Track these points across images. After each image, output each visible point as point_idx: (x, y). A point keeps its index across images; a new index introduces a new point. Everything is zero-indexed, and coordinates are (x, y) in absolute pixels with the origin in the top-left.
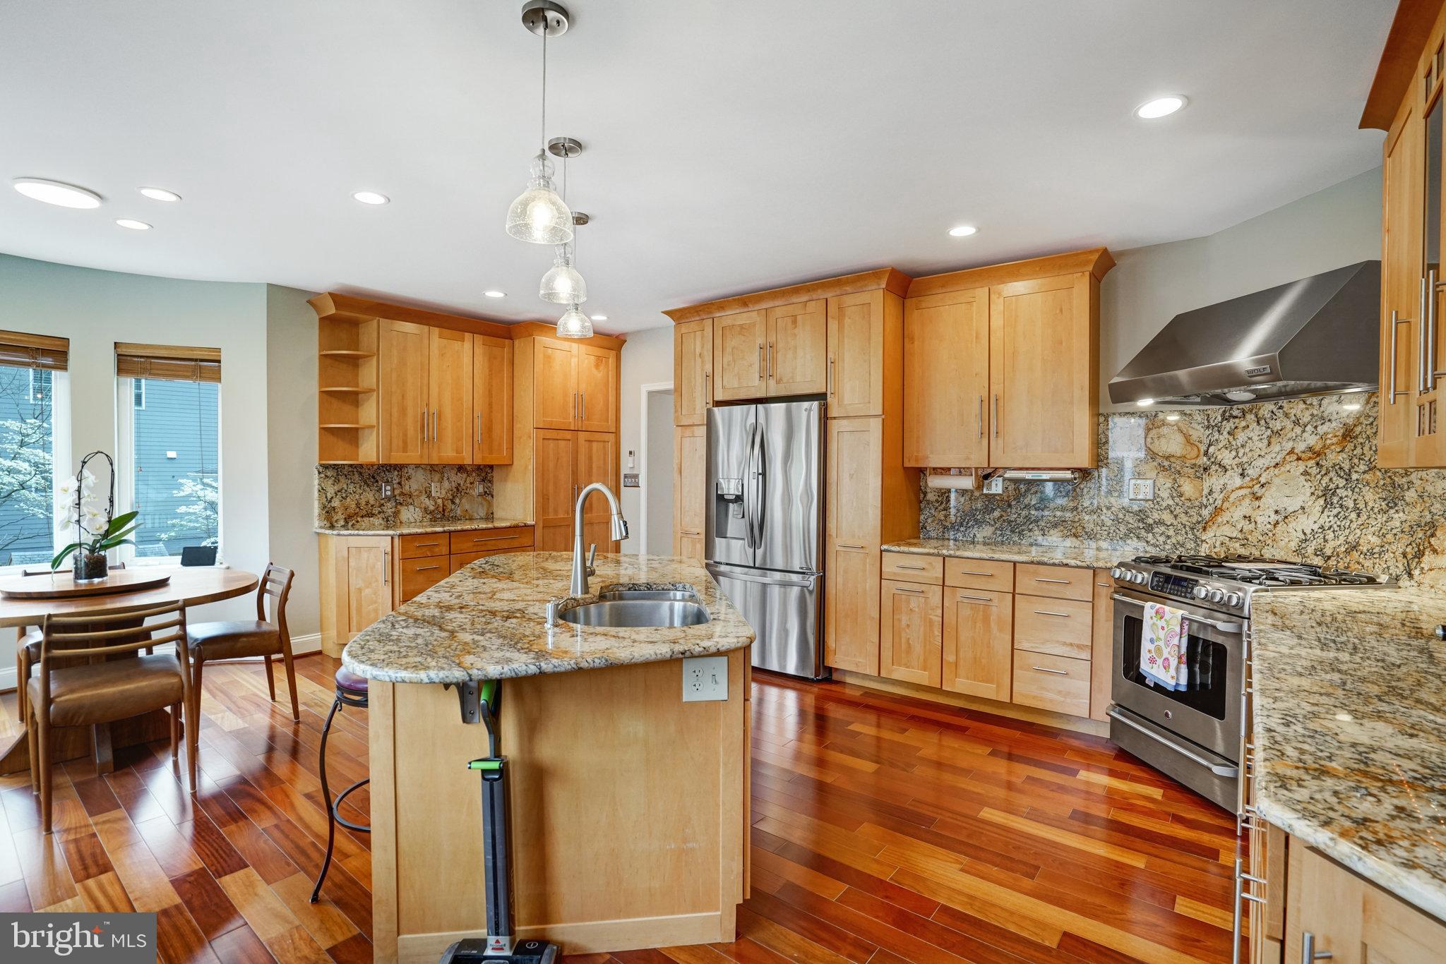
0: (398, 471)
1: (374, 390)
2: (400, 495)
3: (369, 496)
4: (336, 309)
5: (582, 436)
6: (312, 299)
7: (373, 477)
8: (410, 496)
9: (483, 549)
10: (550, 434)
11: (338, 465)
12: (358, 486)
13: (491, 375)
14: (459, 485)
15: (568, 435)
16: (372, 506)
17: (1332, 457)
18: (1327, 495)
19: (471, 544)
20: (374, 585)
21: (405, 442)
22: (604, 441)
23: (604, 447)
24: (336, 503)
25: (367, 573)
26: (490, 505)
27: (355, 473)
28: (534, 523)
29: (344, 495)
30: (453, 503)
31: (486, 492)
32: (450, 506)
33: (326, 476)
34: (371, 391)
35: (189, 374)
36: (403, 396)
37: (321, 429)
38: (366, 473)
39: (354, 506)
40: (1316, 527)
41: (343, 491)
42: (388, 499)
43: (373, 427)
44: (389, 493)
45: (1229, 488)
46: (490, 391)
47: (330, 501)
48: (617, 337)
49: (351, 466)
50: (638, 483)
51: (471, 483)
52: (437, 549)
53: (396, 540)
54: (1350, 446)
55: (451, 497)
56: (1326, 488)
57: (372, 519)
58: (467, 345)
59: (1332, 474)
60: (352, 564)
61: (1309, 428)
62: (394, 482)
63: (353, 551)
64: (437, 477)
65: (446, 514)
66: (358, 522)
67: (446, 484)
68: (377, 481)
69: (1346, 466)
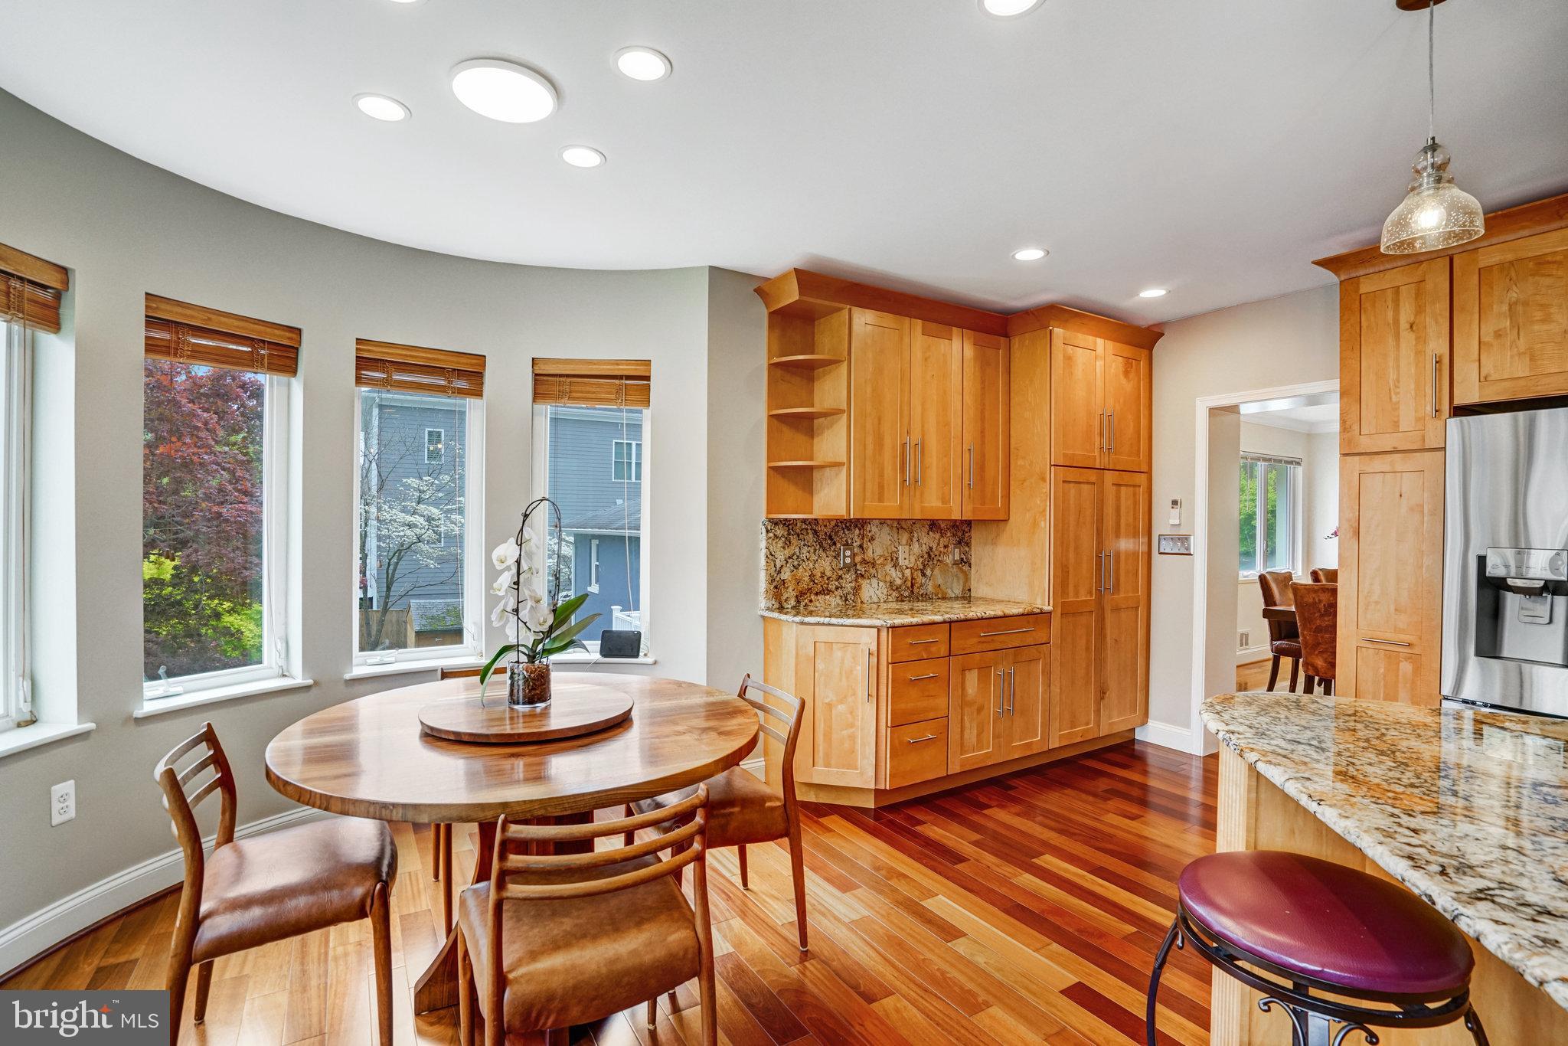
0: (860, 529)
1: (843, 411)
2: (861, 563)
3: (825, 565)
4: (800, 294)
5: (1109, 477)
6: (762, 288)
7: (830, 538)
8: (874, 565)
9: (992, 647)
10: (1073, 474)
11: (790, 520)
12: (812, 551)
13: (983, 388)
14: (931, 548)
15: (1092, 476)
16: (828, 579)
19: (975, 640)
20: (850, 699)
21: (881, 487)
22: (1134, 486)
23: (1135, 494)
24: (786, 575)
25: (841, 680)
26: (967, 578)
27: (809, 531)
28: (1050, 608)
29: (796, 563)
30: (924, 575)
31: (962, 559)
32: (920, 579)
33: (775, 536)
34: (837, 412)
35: (613, 397)
36: (879, 420)
37: (770, 468)
38: (821, 529)
39: (807, 579)
41: (795, 557)
42: (847, 568)
43: (843, 464)
44: (848, 560)
46: (982, 412)
47: (779, 572)
48: (1149, 328)
49: (804, 521)
50: (1188, 549)
51: (945, 547)
52: (934, 649)
53: (884, 634)
55: (921, 567)
57: (827, 597)
58: (956, 344)
60: (820, 666)
62: (855, 544)
63: (821, 647)
64: (905, 537)
65: (915, 591)
66: (811, 601)
67: (916, 547)
68: (835, 544)
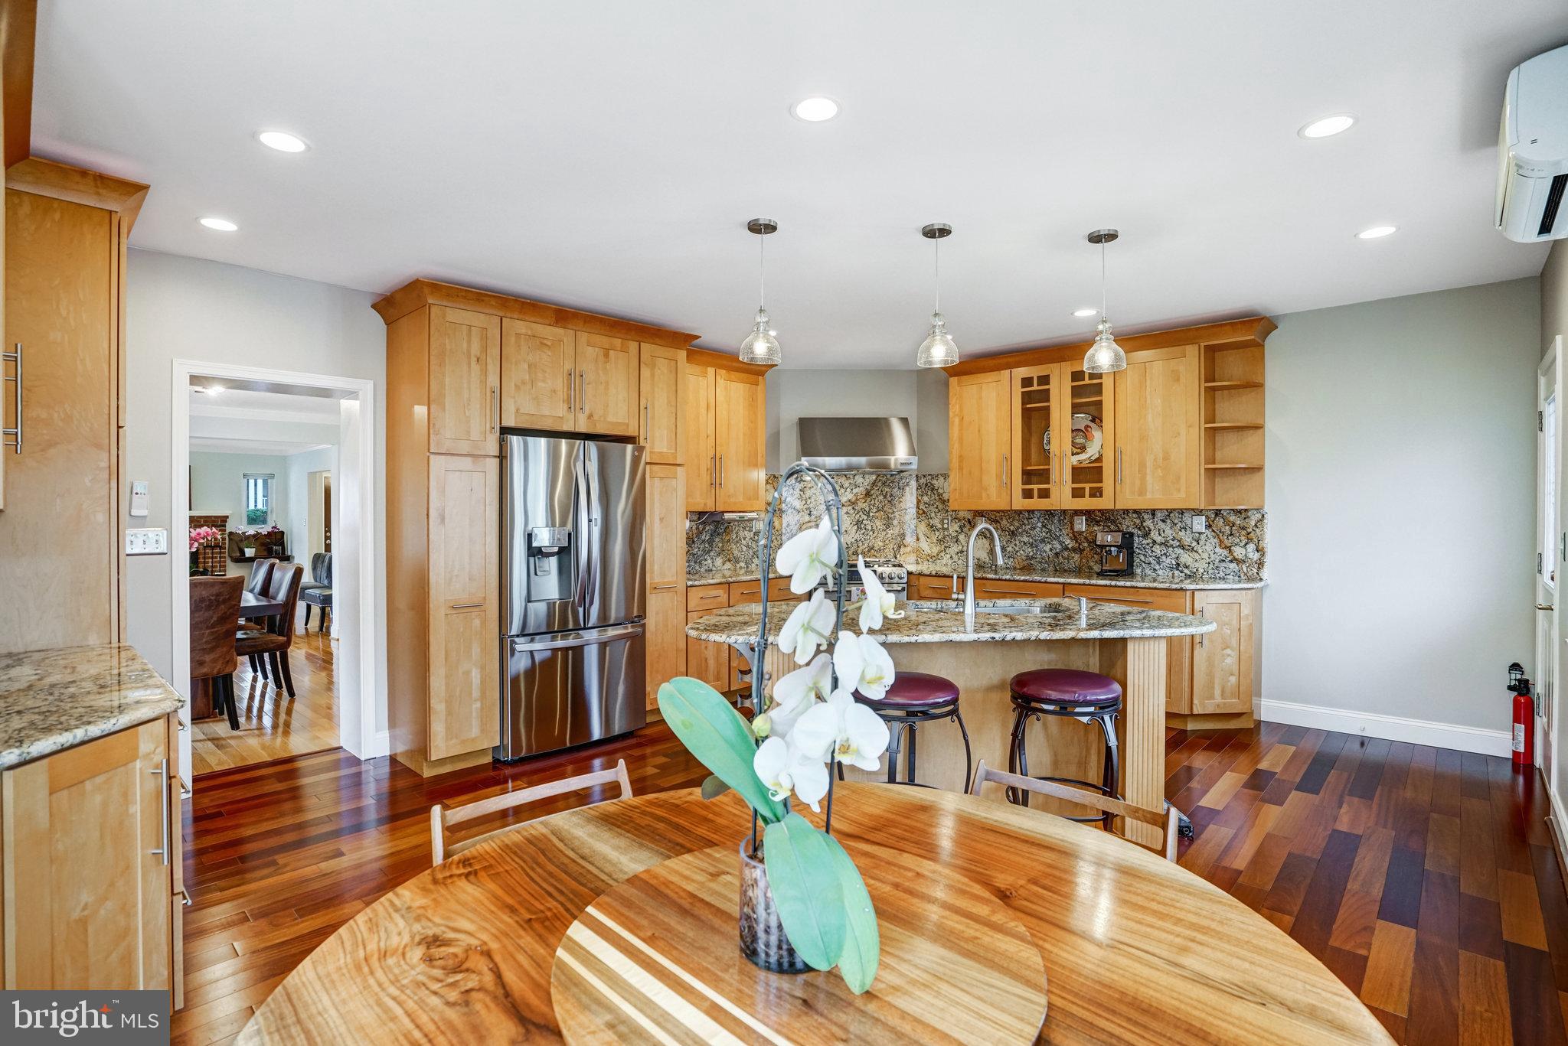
17: (861, 505)
18: (859, 524)
40: (853, 540)
45: (802, 522)
54: (869, 500)
56: (858, 520)
59: (861, 513)
61: (848, 490)
69: (867, 510)
